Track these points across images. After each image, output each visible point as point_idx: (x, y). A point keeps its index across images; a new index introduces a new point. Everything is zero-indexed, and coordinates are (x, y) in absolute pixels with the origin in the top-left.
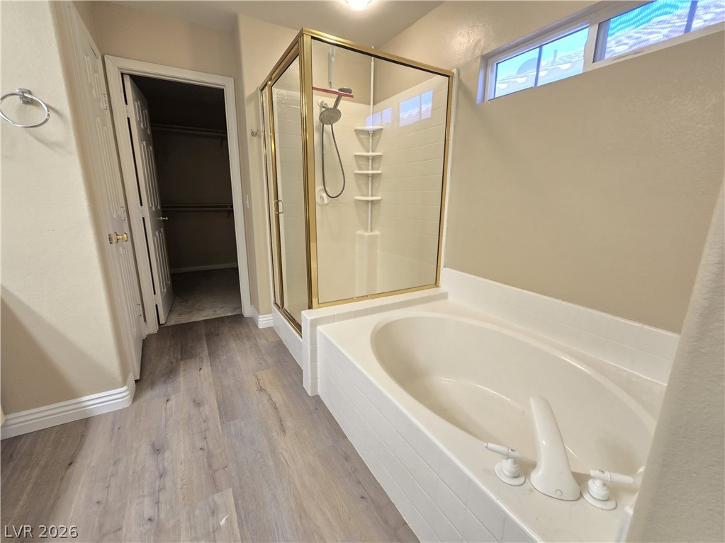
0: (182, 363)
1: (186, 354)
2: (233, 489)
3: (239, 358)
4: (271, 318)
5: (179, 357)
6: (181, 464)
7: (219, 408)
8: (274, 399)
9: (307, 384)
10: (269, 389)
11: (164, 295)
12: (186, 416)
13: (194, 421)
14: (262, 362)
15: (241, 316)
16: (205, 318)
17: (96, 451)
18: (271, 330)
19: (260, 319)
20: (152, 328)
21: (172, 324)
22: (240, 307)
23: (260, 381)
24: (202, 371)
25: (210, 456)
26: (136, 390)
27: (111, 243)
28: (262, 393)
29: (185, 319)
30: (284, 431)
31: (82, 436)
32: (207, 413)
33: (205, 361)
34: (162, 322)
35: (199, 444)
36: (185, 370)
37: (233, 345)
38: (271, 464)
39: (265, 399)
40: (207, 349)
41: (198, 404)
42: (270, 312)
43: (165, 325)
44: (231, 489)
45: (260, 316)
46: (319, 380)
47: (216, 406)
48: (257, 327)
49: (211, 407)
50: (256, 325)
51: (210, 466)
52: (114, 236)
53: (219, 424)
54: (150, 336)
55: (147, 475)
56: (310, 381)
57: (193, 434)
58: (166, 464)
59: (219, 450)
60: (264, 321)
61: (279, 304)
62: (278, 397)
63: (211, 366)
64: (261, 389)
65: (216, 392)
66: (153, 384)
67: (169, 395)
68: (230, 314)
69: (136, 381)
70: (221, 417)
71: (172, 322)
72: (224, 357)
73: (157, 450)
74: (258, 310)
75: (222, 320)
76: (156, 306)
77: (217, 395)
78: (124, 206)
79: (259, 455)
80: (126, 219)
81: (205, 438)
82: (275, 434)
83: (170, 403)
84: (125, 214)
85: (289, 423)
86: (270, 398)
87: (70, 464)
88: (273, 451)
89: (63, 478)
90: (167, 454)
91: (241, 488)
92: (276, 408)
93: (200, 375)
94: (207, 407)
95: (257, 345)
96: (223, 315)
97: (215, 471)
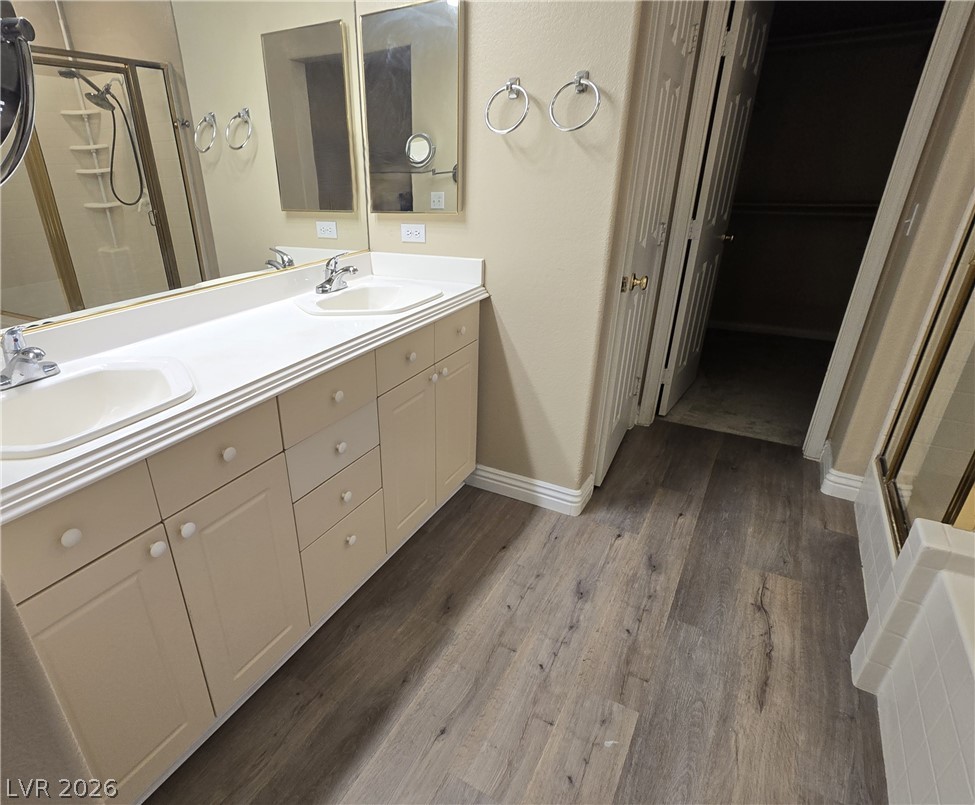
0: (660, 490)
1: (672, 480)
2: (641, 716)
3: (750, 530)
4: (859, 484)
5: (661, 480)
6: (597, 631)
7: (678, 592)
8: (776, 639)
9: (861, 659)
10: (776, 615)
11: (679, 371)
12: (630, 574)
13: (636, 586)
14: (790, 559)
15: (798, 451)
16: (729, 431)
17: (529, 549)
18: (847, 508)
19: (828, 476)
20: (645, 417)
21: (675, 421)
22: (802, 432)
23: (768, 593)
24: (681, 520)
25: (633, 649)
26: (591, 500)
27: (622, 291)
28: (758, 615)
29: (696, 420)
30: (761, 704)
31: (523, 524)
32: (658, 588)
33: (693, 505)
34: (662, 412)
35: (628, 622)
36: (659, 504)
37: (753, 501)
38: (711, 733)
39: (758, 629)
40: (705, 487)
41: (653, 566)
42: (861, 470)
43: (665, 419)
44: (637, 714)
45: (832, 471)
46: (890, 672)
47: (674, 586)
48: (818, 486)
49: (667, 582)
50: (817, 483)
51: (628, 662)
52: (630, 279)
53: (667, 614)
54: (638, 428)
55: (559, 615)
56: (867, 660)
57: (628, 605)
58: (582, 618)
59: (647, 652)
60: (835, 483)
61: (889, 465)
62: (786, 641)
63: (699, 518)
64: (760, 607)
65: (686, 566)
66: (612, 503)
67: (623, 529)
68: (775, 439)
69: (595, 487)
70: (675, 606)
71: (676, 419)
72: (726, 515)
73: (581, 594)
74: (835, 454)
75: (757, 445)
76: (662, 386)
77: (685, 569)
78: (667, 222)
79: (699, 704)
80: (663, 244)
81: (640, 621)
82: (742, 697)
83: (619, 542)
84: (664, 235)
85: (778, 697)
86: (768, 632)
87: (504, 548)
88: (725, 719)
89: (494, 558)
90: (588, 606)
91: (651, 724)
92: (769, 655)
93: (676, 524)
94: (662, 578)
95: (797, 523)
96: (763, 438)
97: (630, 674)
